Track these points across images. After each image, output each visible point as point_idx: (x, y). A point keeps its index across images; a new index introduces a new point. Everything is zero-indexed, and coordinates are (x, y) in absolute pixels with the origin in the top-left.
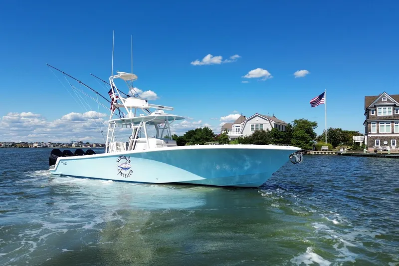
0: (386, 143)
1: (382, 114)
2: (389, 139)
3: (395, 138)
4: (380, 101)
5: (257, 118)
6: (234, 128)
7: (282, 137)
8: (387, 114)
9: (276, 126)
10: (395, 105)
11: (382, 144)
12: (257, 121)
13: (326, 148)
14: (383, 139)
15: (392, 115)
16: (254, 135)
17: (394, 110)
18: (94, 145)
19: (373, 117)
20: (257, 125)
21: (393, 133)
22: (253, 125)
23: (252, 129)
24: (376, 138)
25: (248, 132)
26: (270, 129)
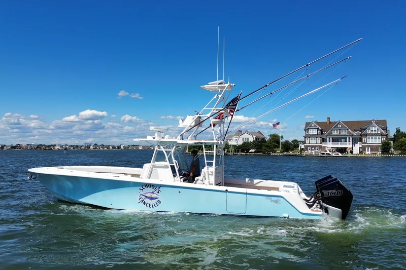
0: (313, 149)
1: (312, 133)
2: (315, 147)
3: (318, 146)
4: (311, 126)
5: (246, 134)
6: (234, 138)
7: (257, 146)
8: (314, 133)
9: (256, 138)
10: (318, 129)
11: (312, 150)
12: (246, 136)
13: (279, 152)
14: (312, 147)
15: (316, 133)
16: (243, 144)
17: (317, 131)
18: (111, 148)
19: (307, 135)
20: (246, 138)
21: (317, 143)
22: (243, 138)
23: (243, 140)
24: (309, 146)
25: (240, 142)
26: (252, 141)
